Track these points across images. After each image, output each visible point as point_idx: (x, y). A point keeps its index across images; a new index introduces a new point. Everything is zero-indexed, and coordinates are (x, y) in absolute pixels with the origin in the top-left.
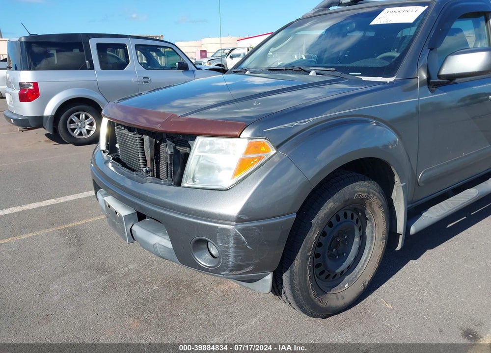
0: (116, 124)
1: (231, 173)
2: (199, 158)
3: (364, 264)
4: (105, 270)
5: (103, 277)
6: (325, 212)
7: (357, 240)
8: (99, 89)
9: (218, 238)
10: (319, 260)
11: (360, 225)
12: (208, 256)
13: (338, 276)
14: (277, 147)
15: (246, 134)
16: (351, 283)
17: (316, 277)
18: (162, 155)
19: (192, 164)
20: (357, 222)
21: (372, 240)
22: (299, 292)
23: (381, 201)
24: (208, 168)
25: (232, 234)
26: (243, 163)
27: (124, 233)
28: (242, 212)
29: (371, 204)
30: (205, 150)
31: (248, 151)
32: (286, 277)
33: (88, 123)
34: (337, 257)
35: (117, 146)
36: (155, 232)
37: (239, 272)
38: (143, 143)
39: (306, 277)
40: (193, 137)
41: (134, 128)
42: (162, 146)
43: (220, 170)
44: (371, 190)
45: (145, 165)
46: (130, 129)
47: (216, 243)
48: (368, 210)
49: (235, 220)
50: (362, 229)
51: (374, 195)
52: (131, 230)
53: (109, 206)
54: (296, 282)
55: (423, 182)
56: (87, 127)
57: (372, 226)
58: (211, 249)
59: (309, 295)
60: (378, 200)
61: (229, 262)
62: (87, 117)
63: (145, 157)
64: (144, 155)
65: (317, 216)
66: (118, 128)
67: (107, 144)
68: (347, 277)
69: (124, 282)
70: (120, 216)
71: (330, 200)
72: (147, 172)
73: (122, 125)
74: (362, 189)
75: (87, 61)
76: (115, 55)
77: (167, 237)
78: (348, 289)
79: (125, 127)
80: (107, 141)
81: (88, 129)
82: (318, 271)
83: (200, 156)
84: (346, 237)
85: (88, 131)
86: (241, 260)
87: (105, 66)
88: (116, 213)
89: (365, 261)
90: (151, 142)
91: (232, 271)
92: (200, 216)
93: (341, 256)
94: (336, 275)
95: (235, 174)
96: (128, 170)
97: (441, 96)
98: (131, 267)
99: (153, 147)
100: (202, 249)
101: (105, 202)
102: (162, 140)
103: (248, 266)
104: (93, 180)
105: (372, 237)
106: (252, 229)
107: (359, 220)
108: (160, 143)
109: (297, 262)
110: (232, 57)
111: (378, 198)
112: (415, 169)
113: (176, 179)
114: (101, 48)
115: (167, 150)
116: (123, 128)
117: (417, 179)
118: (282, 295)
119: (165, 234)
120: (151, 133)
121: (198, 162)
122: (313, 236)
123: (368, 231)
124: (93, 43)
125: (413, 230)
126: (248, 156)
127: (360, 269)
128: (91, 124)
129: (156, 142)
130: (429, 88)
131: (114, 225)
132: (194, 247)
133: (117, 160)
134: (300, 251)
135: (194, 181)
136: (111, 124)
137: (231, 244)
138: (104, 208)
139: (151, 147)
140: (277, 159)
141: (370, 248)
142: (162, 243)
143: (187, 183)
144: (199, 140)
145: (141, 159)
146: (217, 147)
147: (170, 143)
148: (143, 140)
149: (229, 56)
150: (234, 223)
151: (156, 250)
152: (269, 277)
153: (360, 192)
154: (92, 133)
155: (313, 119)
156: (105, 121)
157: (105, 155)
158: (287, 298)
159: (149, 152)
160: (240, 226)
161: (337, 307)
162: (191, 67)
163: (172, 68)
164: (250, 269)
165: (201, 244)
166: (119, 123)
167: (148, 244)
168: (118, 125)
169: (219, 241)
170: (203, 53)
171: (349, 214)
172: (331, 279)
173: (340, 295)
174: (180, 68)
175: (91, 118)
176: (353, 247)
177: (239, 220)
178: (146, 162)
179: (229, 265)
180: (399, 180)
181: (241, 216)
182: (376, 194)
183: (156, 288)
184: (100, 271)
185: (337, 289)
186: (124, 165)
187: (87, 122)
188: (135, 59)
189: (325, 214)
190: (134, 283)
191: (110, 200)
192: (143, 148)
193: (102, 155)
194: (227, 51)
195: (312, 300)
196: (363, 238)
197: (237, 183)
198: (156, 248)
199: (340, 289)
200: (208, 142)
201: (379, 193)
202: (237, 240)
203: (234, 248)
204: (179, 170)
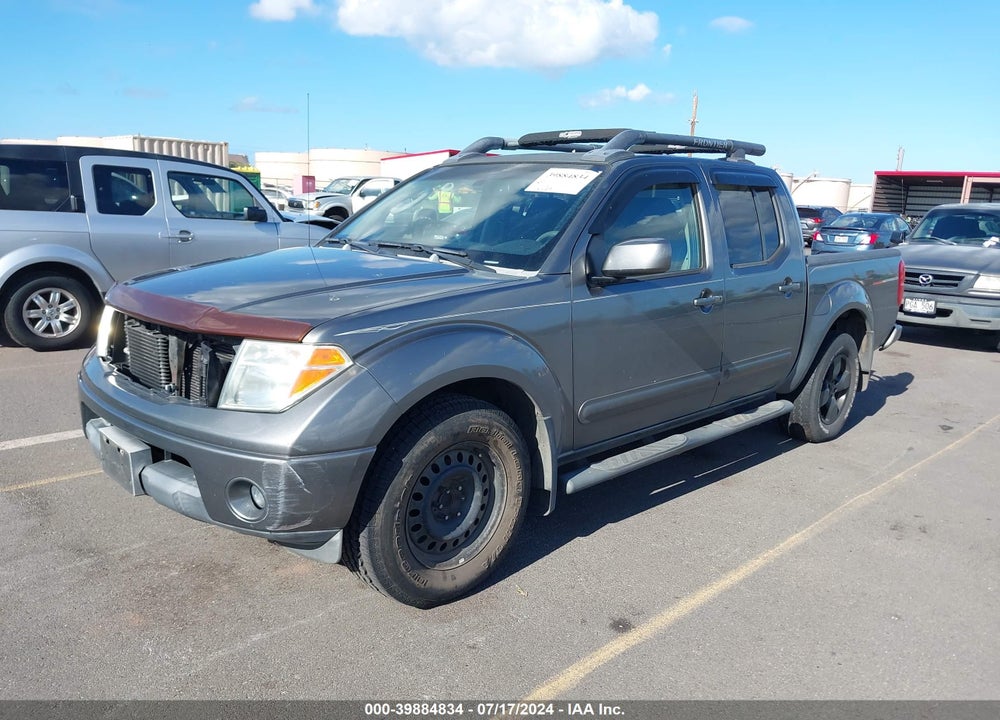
0: (126, 317)
1: (289, 389)
2: (245, 370)
3: (490, 531)
4: (91, 550)
5: (86, 561)
6: (422, 448)
7: (478, 494)
8: (93, 248)
9: (263, 477)
10: (416, 520)
11: (485, 473)
12: (250, 506)
13: (450, 546)
14: (354, 358)
15: (312, 338)
16: (469, 558)
17: (409, 540)
18: (196, 366)
19: (234, 378)
20: (479, 469)
21: (503, 496)
22: (382, 562)
23: (511, 439)
24: (259, 384)
25: (282, 471)
26: (307, 377)
27: (130, 480)
28: (298, 442)
29: (496, 442)
30: (256, 359)
31: (312, 362)
32: (363, 538)
33: (66, 309)
34: (447, 518)
35: (126, 350)
36: (176, 477)
37: (292, 527)
38: (168, 346)
39: (391, 539)
40: (239, 340)
41: (156, 325)
42: (196, 354)
43: (273, 385)
44: (495, 423)
45: (169, 380)
46: (150, 326)
47: (261, 485)
48: (493, 452)
49: (288, 452)
50: (487, 479)
51: (501, 429)
52: (140, 475)
53: (108, 441)
54: (377, 546)
55: (587, 418)
56: (63, 317)
57: (501, 475)
58: (255, 496)
59: (397, 566)
60: (505, 437)
61: (278, 511)
62: (63, 299)
63: (169, 369)
64: (168, 365)
65: (410, 454)
66: (129, 324)
67: (109, 347)
68: (464, 550)
69: (122, 566)
70: (126, 454)
71: (431, 432)
72: (171, 391)
73: (136, 320)
74: (480, 420)
75: (72, 197)
76: (126, 180)
77: (195, 483)
78: (464, 566)
79: (141, 322)
80: (111, 342)
81: (64, 320)
82: (416, 535)
83: (247, 366)
84: (460, 488)
85: (65, 325)
86: (295, 509)
87: (106, 206)
88: (119, 450)
89: (492, 528)
90: (179, 346)
91: (282, 524)
92: (245, 449)
93: (453, 516)
94: (445, 544)
95: (293, 392)
96: (141, 386)
97: (610, 299)
98: (135, 546)
99: (183, 353)
100: (243, 496)
101: (101, 435)
102: (197, 344)
103: (305, 517)
104: (83, 404)
105: (503, 492)
106: (312, 466)
107: (483, 467)
108: (193, 348)
109: (379, 517)
110: (362, 195)
111: (507, 434)
112: (570, 397)
113: (211, 398)
114: (100, 173)
115: (202, 358)
116: (138, 324)
117: (574, 413)
118: (360, 568)
119: (191, 479)
120: (181, 333)
121: (244, 373)
122: (402, 481)
123: (496, 483)
124: (86, 165)
125: (570, 487)
126: (314, 368)
127: (485, 539)
128: (71, 312)
129: (187, 346)
130: (588, 286)
131: (112, 470)
132: (230, 492)
133: (124, 371)
134: (384, 500)
135: (236, 401)
136: (119, 318)
137: (282, 486)
138: (99, 445)
139: (179, 354)
140: (353, 372)
141: (500, 508)
142: (187, 492)
143: (225, 403)
144: (246, 344)
145: (162, 370)
146: (270, 355)
147: (205, 346)
148: (167, 342)
149: (358, 191)
150: (287, 457)
151: (177, 502)
152: (338, 538)
153: (475, 424)
154: (72, 328)
155: (407, 323)
156: (108, 313)
157: (105, 365)
158: (366, 573)
159: (176, 361)
160: (295, 461)
161: (443, 590)
162: (271, 215)
163: (236, 215)
164: (307, 522)
165: (242, 488)
166: (131, 315)
167: (165, 493)
168: (130, 318)
169: (265, 482)
170: (309, 182)
171: (466, 456)
172: (438, 550)
173: (449, 574)
174: (250, 218)
175: (71, 300)
176: (472, 505)
177: (294, 453)
178: (170, 377)
179: (279, 517)
180: (540, 413)
181: (296, 447)
182: (504, 428)
183: (175, 573)
184: (80, 552)
185: (446, 565)
186: (135, 379)
187: (64, 308)
188: (167, 198)
189: (422, 452)
190: (139, 567)
191: (111, 433)
192: (167, 354)
193: (100, 364)
194: (355, 183)
195: (402, 576)
196: (489, 493)
197: (294, 405)
198: (177, 499)
199: (451, 565)
200: (259, 347)
201: (508, 428)
202: (290, 480)
203: (286, 491)
204: (217, 386)
